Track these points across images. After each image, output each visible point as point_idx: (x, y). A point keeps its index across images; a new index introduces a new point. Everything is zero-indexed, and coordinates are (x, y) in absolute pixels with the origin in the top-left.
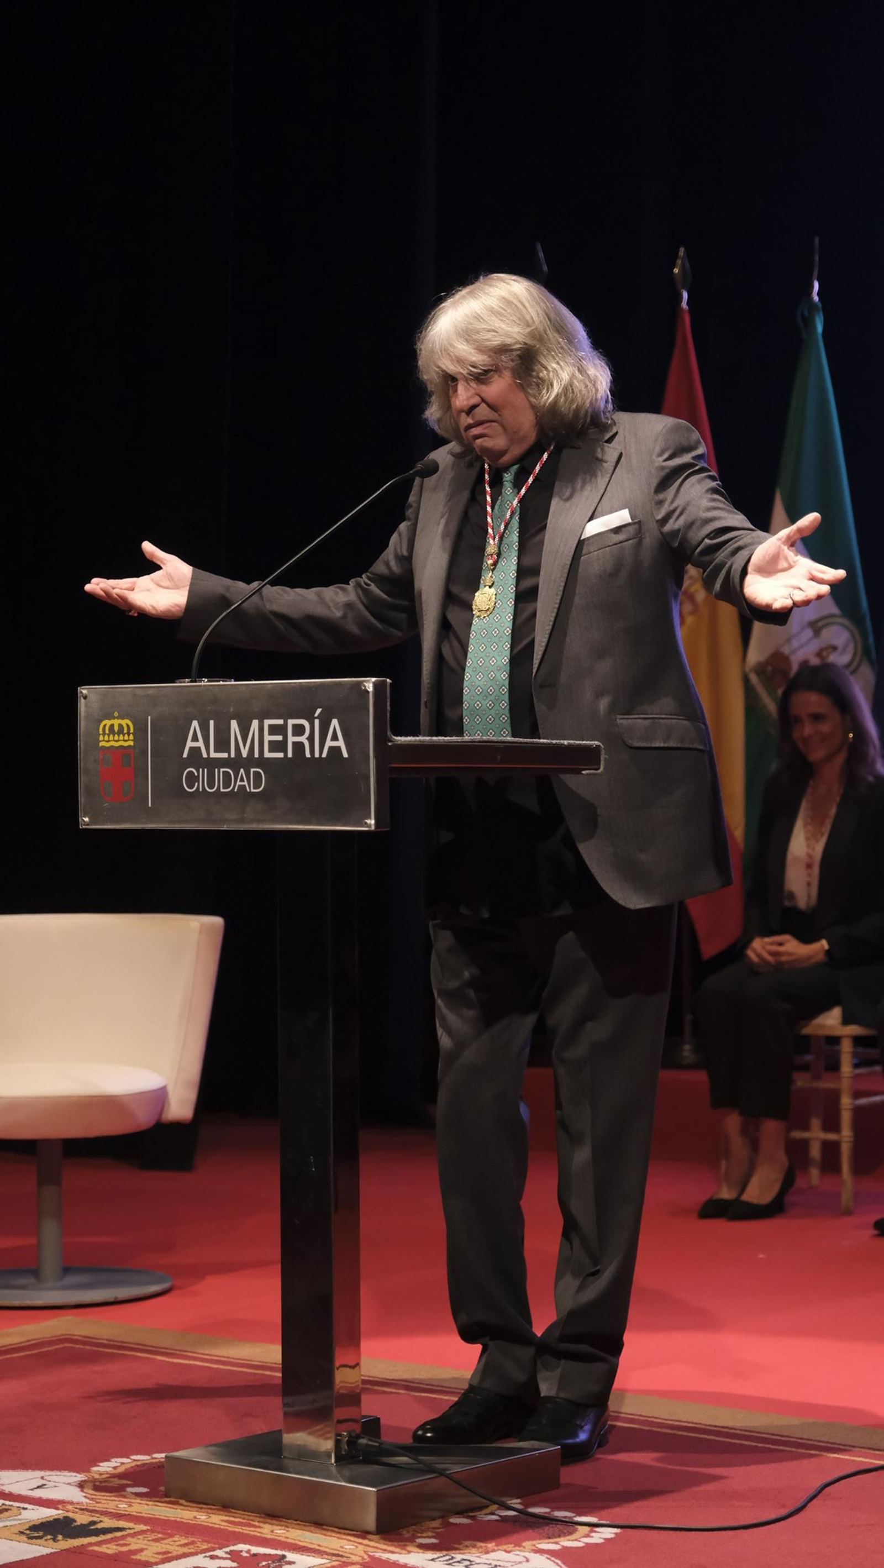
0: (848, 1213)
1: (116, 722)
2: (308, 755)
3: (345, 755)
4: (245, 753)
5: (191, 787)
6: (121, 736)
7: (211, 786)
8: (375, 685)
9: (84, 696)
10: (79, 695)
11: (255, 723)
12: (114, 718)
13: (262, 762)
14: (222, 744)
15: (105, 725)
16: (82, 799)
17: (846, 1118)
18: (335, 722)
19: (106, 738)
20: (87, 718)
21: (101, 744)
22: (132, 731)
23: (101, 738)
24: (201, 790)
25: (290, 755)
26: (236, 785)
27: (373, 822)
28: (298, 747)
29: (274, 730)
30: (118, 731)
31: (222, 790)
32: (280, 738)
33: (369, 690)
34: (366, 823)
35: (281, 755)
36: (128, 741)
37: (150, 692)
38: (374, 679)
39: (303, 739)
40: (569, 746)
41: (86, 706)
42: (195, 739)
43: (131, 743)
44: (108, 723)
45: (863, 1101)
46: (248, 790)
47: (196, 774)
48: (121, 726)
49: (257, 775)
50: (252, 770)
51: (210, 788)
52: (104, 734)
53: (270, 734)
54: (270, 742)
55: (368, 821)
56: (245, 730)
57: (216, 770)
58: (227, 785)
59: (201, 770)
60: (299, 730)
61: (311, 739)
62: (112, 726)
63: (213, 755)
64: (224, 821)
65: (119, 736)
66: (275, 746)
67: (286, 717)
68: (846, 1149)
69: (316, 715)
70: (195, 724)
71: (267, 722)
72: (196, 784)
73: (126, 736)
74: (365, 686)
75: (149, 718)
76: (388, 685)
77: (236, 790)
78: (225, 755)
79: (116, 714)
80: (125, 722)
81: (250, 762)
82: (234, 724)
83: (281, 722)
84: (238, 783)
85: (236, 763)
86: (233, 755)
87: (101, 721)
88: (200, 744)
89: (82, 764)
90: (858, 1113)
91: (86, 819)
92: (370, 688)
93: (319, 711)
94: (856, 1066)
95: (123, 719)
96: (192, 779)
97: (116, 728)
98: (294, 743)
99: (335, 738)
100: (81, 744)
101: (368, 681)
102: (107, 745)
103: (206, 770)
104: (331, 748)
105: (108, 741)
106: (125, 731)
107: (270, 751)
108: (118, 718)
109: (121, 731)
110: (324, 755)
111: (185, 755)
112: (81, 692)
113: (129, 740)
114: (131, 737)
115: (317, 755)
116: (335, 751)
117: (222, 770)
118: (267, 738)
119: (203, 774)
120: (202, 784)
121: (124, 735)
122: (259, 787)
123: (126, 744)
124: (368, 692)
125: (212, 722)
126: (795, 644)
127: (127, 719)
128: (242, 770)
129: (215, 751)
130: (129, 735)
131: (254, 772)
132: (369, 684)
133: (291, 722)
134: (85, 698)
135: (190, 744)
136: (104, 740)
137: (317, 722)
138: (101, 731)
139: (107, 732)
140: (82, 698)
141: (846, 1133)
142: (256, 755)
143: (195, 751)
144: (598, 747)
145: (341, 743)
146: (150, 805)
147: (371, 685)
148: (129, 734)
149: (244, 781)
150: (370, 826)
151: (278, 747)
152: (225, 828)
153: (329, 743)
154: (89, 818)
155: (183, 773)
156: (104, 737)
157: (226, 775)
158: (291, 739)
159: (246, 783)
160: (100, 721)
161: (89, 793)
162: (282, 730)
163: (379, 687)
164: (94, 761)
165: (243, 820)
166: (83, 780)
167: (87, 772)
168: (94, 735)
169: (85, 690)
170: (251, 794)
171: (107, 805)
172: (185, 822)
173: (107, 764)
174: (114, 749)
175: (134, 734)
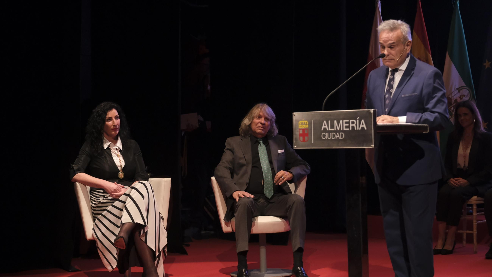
0: (476, 253)
1: (303, 122)
2: (355, 129)
3: (366, 129)
4: (338, 129)
5: (324, 137)
7: (329, 137)
10: (293, 115)
11: (341, 121)
12: (303, 120)
13: (343, 131)
14: (332, 126)
15: (300, 123)
16: (294, 142)
17: (475, 227)
18: (363, 121)
20: (295, 121)
21: (299, 127)
22: (307, 123)
23: (299, 126)
24: (327, 139)
25: (351, 129)
26: (336, 137)
28: (353, 127)
29: (346, 123)
31: (332, 138)
32: (348, 125)
35: (348, 129)
36: (306, 126)
37: (312, 114)
38: (373, 109)
39: (354, 125)
40: (420, 126)
41: (295, 118)
42: (325, 125)
43: (307, 127)
44: (301, 122)
45: (479, 222)
47: (325, 134)
48: (304, 123)
49: (342, 135)
50: (340, 133)
52: (300, 125)
55: (372, 146)
56: (338, 123)
58: (334, 137)
60: (353, 123)
61: (356, 125)
62: (302, 123)
63: (330, 129)
64: (333, 146)
66: (346, 127)
67: (350, 119)
68: (475, 235)
70: (325, 122)
71: (345, 121)
73: (306, 125)
75: (312, 120)
78: (333, 129)
79: (303, 119)
81: (340, 131)
82: (335, 122)
83: (348, 121)
85: (336, 131)
86: (335, 129)
88: (326, 127)
89: (294, 132)
90: (478, 225)
91: (295, 146)
93: (358, 118)
94: (477, 212)
95: (305, 120)
96: (324, 136)
97: (303, 123)
99: (363, 124)
100: (294, 127)
105: (301, 126)
106: (306, 124)
109: (304, 124)
110: (360, 129)
111: (322, 129)
114: (307, 125)
115: (358, 129)
116: (363, 128)
117: (332, 133)
118: (345, 125)
119: (327, 134)
120: (327, 137)
122: (342, 137)
123: (306, 127)
124: (371, 113)
125: (329, 121)
126: (453, 94)
128: (338, 133)
132: (372, 111)
133: (351, 121)
134: (295, 115)
135: (323, 127)
137: (358, 121)
138: (299, 124)
139: (301, 124)
141: (475, 231)
142: (342, 129)
143: (325, 129)
144: (427, 126)
145: (364, 126)
146: (313, 142)
148: (307, 124)
149: (338, 136)
150: (372, 147)
151: (348, 127)
152: (334, 148)
153: (361, 126)
155: (322, 134)
157: (334, 135)
158: (351, 125)
160: (299, 121)
161: (296, 140)
162: (348, 123)
163: (374, 111)
164: (297, 132)
165: (338, 146)
166: (294, 137)
167: (296, 134)
168: (297, 125)
169: (295, 113)
170: (340, 139)
171: (301, 143)
172: (323, 147)
173: (301, 132)
174: (303, 128)
175: (308, 124)
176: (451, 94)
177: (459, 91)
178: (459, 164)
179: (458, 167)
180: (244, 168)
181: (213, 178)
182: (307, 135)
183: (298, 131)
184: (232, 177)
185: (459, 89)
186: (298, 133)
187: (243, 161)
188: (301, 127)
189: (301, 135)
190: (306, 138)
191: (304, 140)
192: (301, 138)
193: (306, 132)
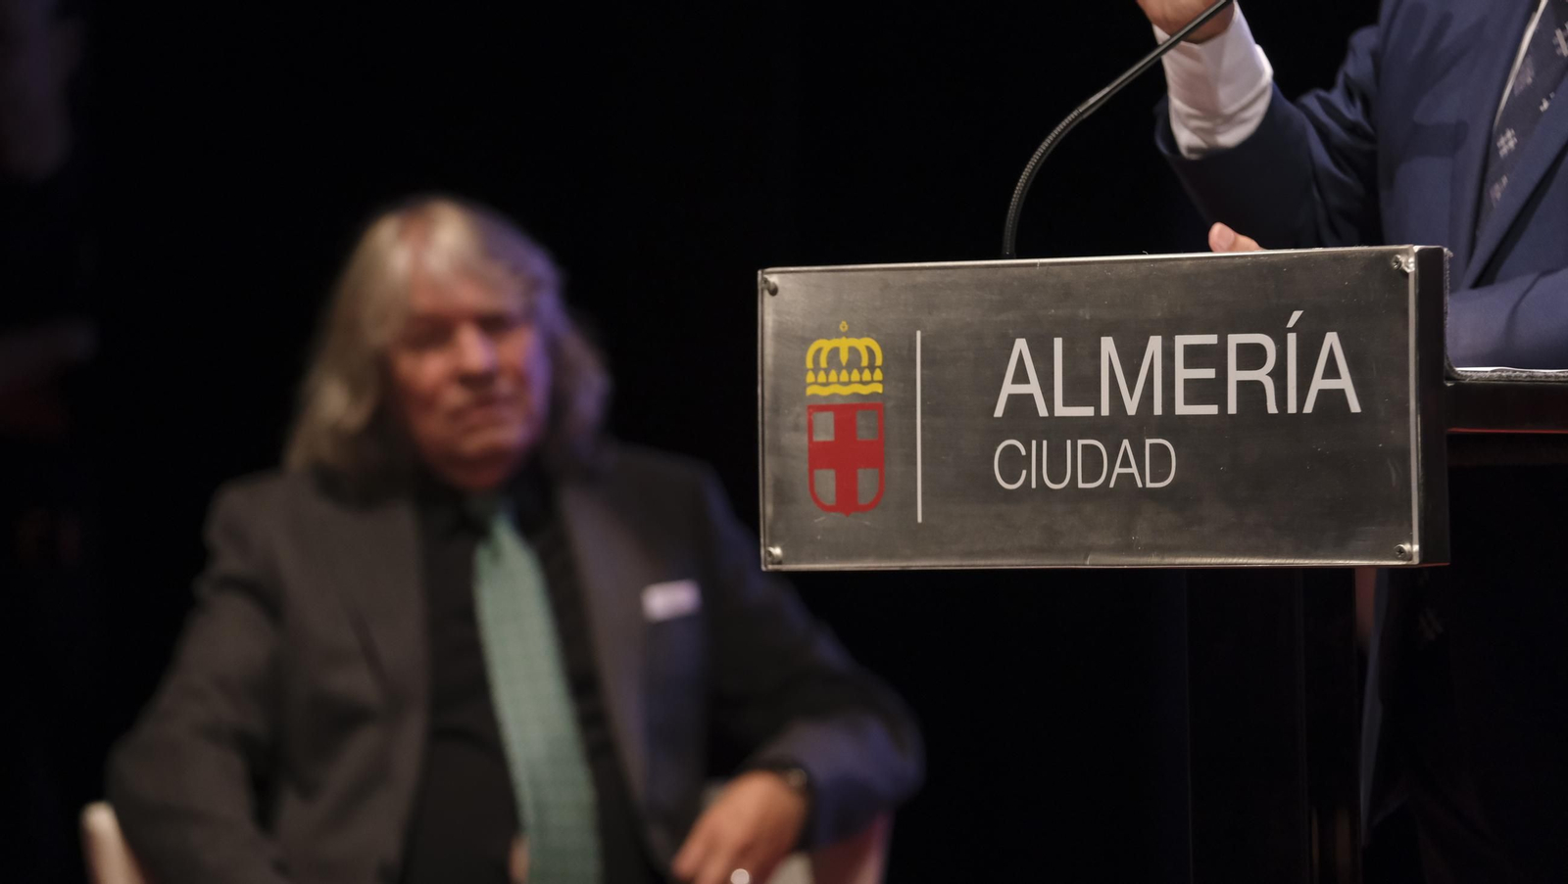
1: (844, 344)
2: (1272, 408)
3: (1355, 407)
4: (1131, 406)
5: (1012, 477)
6: (855, 375)
7: (1057, 477)
8: (1420, 255)
9: (772, 288)
10: (759, 288)
11: (1155, 344)
12: (839, 335)
13: (1170, 425)
14: (1082, 387)
15: (819, 351)
16: (768, 509)
18: (1332, 339)
19: (822, 377)
20: (779, 335)
21: (810, 391)
22: (879, 361)
23: (810, 377)
24: (1034, 486)
25: (1232, 409)
26: (1112, 473)
27: (1416, 548)
28: (1251, 392)
29: (1195, 356)
30: (849, 361)
31: (1081, 485)
32: (1209, 373)
33: (1408, 271)
34: (1401, 551)
35: (1212, 410)
36: (870, 384)
37: (920, 278)
38: (1416, 248)
39: (1262, 375)
41: (777, 312)
42: (1021, 377)
43: (879, 388)
44: (826, 345)
46: (1140, 485)
47: (1024, 453)
48: (853, 351)
49: (1160, 453)
50: (1148, 442)
51: (1052, 482)
52: (816, 369)
53: (1188, 365)
54: (1187, 382)
55: (1406, 547)
56: (1132, 360)
57: (1069, 442)
58: (1092, 474)
59: (1034, 443)
60: (1251, 357)
61: (1279, 374)
62: (835, 352)
63: (1061, 411)
64: (1088, 550)
65: (850, 373)
66: (1197, 392)
69: (1290, 324)
70: (1021, 345)
71: (1181, 341)
72: (1024, 472)
73: (867, 376)
74: (1398, 262)
75: (919, 333)
76: (1446, 259)
77: (1112, 485)
78: (1088, 411)
79: (844, 326)
80: (862, 344)
81: (1143, 424)
82: (1108, 345)
83: (1211, 339)
84: (1118, 470)
85: (1113, 428)
86: (1105, 411)
87: (812, 341)
88: (1033, 388)
89: (766, 434)
91: (777, 551)
92: (1410, 265)
93: (1296, 315)
95: (860, 336)
96: (1014, 463)
97: (844, 357)
98: (1241, 384)
99: (1332, 371)
100: (766, 391)
101: (1406, 252)
102: (824, 392)
103: (1045, 443)
104: (1323, 394)
105: (827, 384)
106: (865, 362)
107: (1188, 401)
108: (847, 335)
109: (854, 362)
110: (1308, 408)
111: (999, 412)
112: (766, 281)
113: (872, 381)
114: (878, 375)
115: (1292, 408)
116: (1332, 400)
117: (1081, 442)
118: (1182, 374)
119: (1039, 452)
120: (1036, 473)
121: (861, 370)
122: (1164, 477)
123: (865, 390)
124: (1406, 275)
125: (1058, 343)
127: (868, 336)
128: (1126, 443)
129: (1066, 404)
130: (872, 372)
131: (1152, 446)
132: (1408, 258)
133: (1234, 340)
134: (774, 292)
135: (1009, 388)
136: (816, 383)
137: (1292, 338)
138: (809, 364)
139: (823, 364)
140: (766, 293)
142: (1158, 410)
143: (1021, 405)
145: (1345, 383)
146: (920, 520)
147: (1412, 259)
148: (872, 368)
149: (1128, 466)
150: (1409, 556)
152: (1091, 562)
153: (1319, 383)
154: (783, 549)
155: (996, 450)
156: (816, 377)
158: (1235, 375)
159: (1134, 470)
160: (807, 342)
161: (783, 497)
162: (1214, 356)
163: (1429, 263)
164: (796, 428)
165: (1128, 548)
166: (769, 468)
167: (779, 450)
168: (795, 372)
169: (773, 277)
170: (1146, 492)
171: (823, 520)
172: (1003, 553)
173: (825, 430)
174: (839, 401)
175: (884, 368)
180: (359, 749)
181: (102, 820)
182: (874, 456)
183: (803, 421)
184: (264, 815)
186: (796, 442)
187: (355, 683)
188: (823, 386)
189: (820, 456)
190: (866, 481)
191: (847, 500)
192: (827, 482)
193: (865, 430)
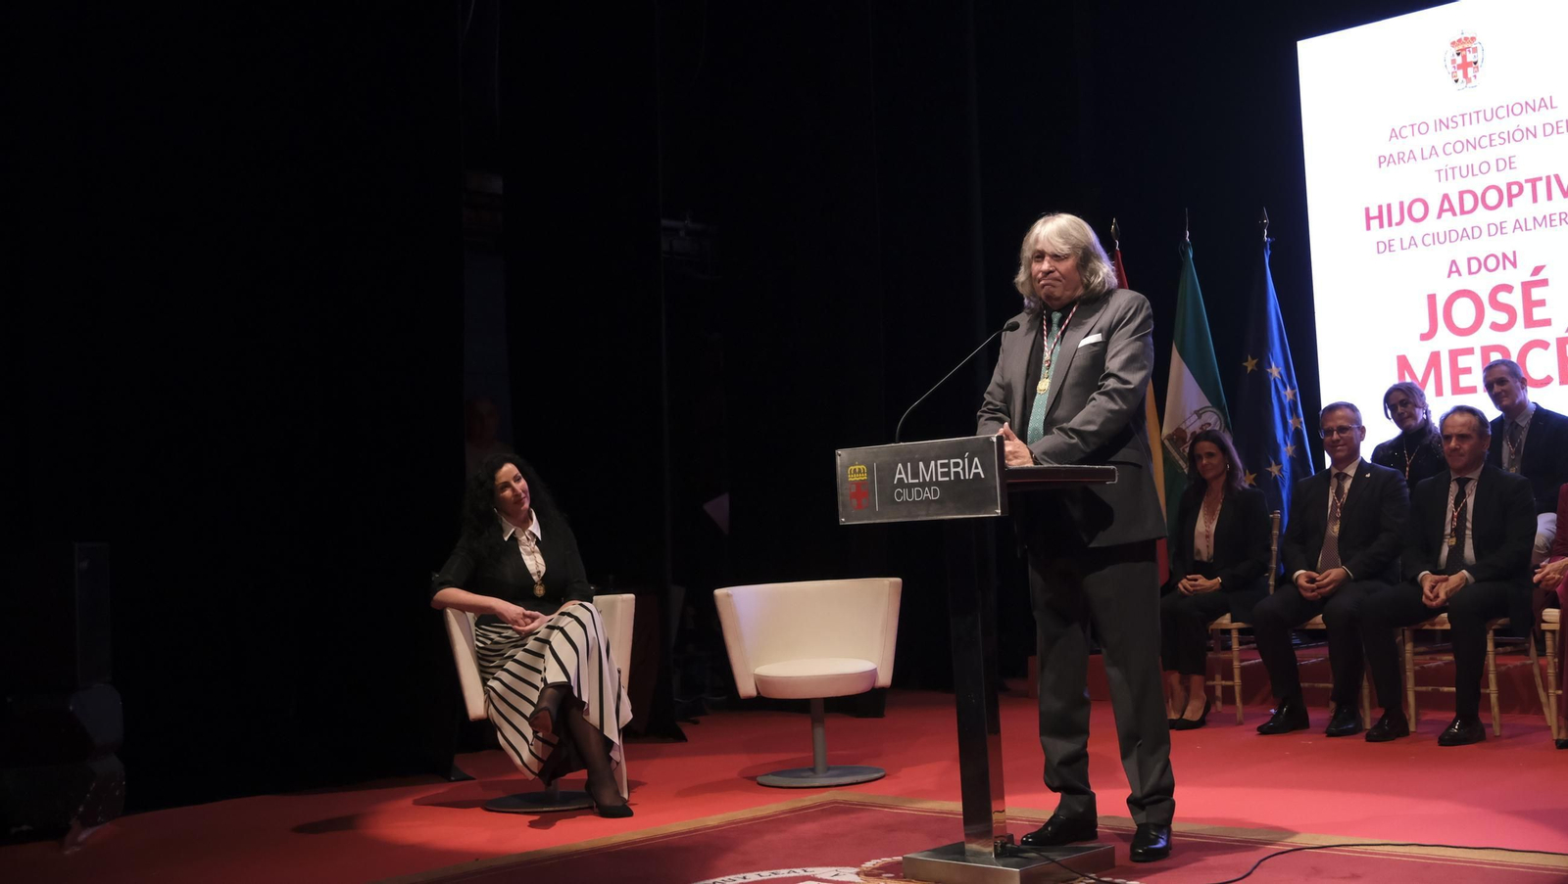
0: (1241, 724)
1: (857, 467)
2: (962, 478)
3: (983, 476)
4: (928, 479)
5: (899, 498)
9: (839, 454)
10: (836, 455)
11: (933, 463)
12: (856, 465)
13: (938, 483)
14: (915, 475)
15: (851, 469)
16: (840, 509)
17: (1237, 672)
18: (976, 459)
20: (841, 466)
21: (849, 479)
22: (866, 471)
23: (849, 476)
24: (905, 500)
25: (952, 478)
26: (924, 496)
27: (999, 511)
28: (957, 474)
29: (943, 466)
30: (858, 472)
31: (916, 499)
32: (946, 470)
34: (996, 512)
35: (947, 479)
37: (875, 450)
41: (840, 460)
42: (900, 473)
43: (866, 478)
44: (853, 468)
45: (1243, 664)
46: (931, 498)
47: (902, 492)
48: (859, 469)
49: (935, 490)
51: (909, 499)
52: (851, 474)
53: (941, 468)
54: (941, 472)
56: (927, 467)
57: (913, 489)
58: (919, 496)
59: (904, 489)
60: (957, 465)
61: (964, 469)
62: (855, 470)
63: (910, 481)
64: (918, 516)
65: (858, 475)
66: (944, 474)
67: (949, 459)
68: (1238, 689)
69: (966, 456)
70: (900, 465)
71: (939, 462)
72: (902, 497)
75: (875, 464)
77: (924, 499)
78: (917, 481)
79: (857, 463)
80: (861, 467)
81: (931, 484)
82: (921, 464)
83: (946, 461)
85: (923, 485)
86: (921, 481)
88: (903, 476)
89: (839, 491)
90: (1243, 669)
91: (843, 520)
93: (967, 454)
94: (1240, 645)
95: (861, 465)
96: (900, 495)
97: (857, 470)
98: (954, 472)
99: (976, 467)
100: (839, 480)
103: (907, 489)
104: (975, 473)
106: (862, 472)
107: (941, 477)
108: (858, 465)
109: (860, 472)
110: (971, 477)
111: (895, 482)
112: (837, 453)
113: (864, 476)
114: (866, 475)
115: (967, 477)
116: (977, 475)
117: (916, 489)
118: (940, 470)
119: (905, 492)
120: (905, 497)
121: (861, 474)
122: (936, 497)
123: (863, 478)
125: (909, 464)
126: (1188, 423)
127: (863, 465)
128: (927, 488)
129: (912, 479)
130: (864, 474)
131: (933, 489)
133: (952, 461)
134: (839, 456)
135: (897, 476)
137: (966, 460)
138: (849, 473)
139: (852, 472)
141: (1237, 680)
142: (934, 480)
143: (901, 480)
145: (980, 470)
146: (877, 511)
149: (927, 494)
150: (998, 514)
151: (947, 474)
152: (920, 519)
153: (973, 471)
154: (845, 519)
155: (895, 492)
156: (851, 476)
157: (918, 492)
158: (953, 470)
159: (929, 495)
160: (848, 467)
161: (844, 506)
162: (947, 465)
164: (847, 489)
165: (929, 515)
166: (840, 499)
167: (842, 495)
168: (846, 475)
169: (839, 452)
170: (932, 501)
171: (854, 512)
172: (898, 518)
173: (854, 490)
174: (856, 482)
175: (867, 473)
176: (1184, 422)
177: (1200, 417)
178: (1199, 552)
179: (1197, 558)
182: (866, 494)
183: (848, 487)
185: (1199, 413)
186: (847, 492)
188: (853, 478)
189: (853, 495)
190: (864, 501)
191: (859, 506)
192: (855, 502)
193: (863, 488)
